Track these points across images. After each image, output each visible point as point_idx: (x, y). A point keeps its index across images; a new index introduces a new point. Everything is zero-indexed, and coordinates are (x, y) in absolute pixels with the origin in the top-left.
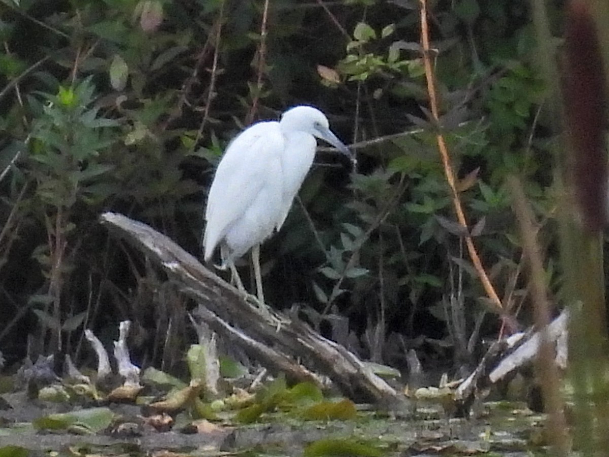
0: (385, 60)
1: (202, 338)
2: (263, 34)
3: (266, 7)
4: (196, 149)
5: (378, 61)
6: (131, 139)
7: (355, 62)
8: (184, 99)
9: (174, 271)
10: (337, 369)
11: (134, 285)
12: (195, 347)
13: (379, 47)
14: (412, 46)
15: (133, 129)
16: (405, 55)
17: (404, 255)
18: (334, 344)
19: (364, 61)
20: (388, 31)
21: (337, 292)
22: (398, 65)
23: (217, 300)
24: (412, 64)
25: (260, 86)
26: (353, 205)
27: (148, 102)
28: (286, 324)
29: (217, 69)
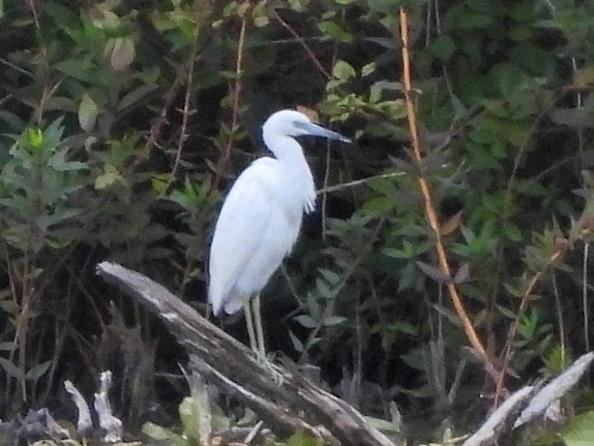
0: (367, 100)
1: (194, 391)
2: (239, 71)
4: (168, 192)
5: (359, 102)
6: (102, 183)
7: (335, 102)
8: (152, 140)
9: (172, 321)
10: (339, 424)
11: (99, 333)
12: (188, 400)
13: (360, 86)
14: (394, 86)
15: (104, 173)
16: (387, 95)
17: (376, 301)
18: (336, 398)
19: (346, 101)
20: (368, 69)
21: (313, 340)
22: (380, 105)
23: (216, 352)
24: (394, 104)
25: (235, 127)
26: (329, 251)
27: (116, 143)
28: (287, 378)
29: (189, 109)
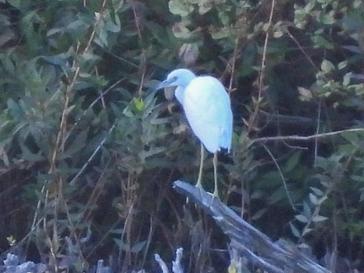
0: (341, 84)
1: (233, 261)
2: (263, 66)
3: (265, 50)
5: (337, 84)
7: (321, 85)
9: (220, 221)
11: (176, 223)
13: (337, 76)
15: (179, 125)
18: (321, 266)
19: (328, 85)
20: (342, 65)
21: (307, 230)
22: (349, 87)
23: (246, 239)
24: (358, 87)
25: (260, 99)
26: (318, 176)
29: (232, 88)
